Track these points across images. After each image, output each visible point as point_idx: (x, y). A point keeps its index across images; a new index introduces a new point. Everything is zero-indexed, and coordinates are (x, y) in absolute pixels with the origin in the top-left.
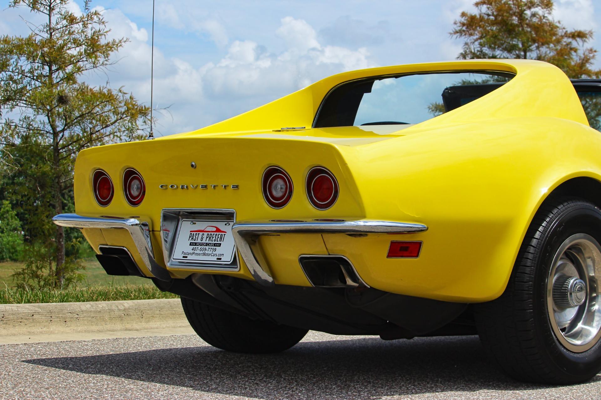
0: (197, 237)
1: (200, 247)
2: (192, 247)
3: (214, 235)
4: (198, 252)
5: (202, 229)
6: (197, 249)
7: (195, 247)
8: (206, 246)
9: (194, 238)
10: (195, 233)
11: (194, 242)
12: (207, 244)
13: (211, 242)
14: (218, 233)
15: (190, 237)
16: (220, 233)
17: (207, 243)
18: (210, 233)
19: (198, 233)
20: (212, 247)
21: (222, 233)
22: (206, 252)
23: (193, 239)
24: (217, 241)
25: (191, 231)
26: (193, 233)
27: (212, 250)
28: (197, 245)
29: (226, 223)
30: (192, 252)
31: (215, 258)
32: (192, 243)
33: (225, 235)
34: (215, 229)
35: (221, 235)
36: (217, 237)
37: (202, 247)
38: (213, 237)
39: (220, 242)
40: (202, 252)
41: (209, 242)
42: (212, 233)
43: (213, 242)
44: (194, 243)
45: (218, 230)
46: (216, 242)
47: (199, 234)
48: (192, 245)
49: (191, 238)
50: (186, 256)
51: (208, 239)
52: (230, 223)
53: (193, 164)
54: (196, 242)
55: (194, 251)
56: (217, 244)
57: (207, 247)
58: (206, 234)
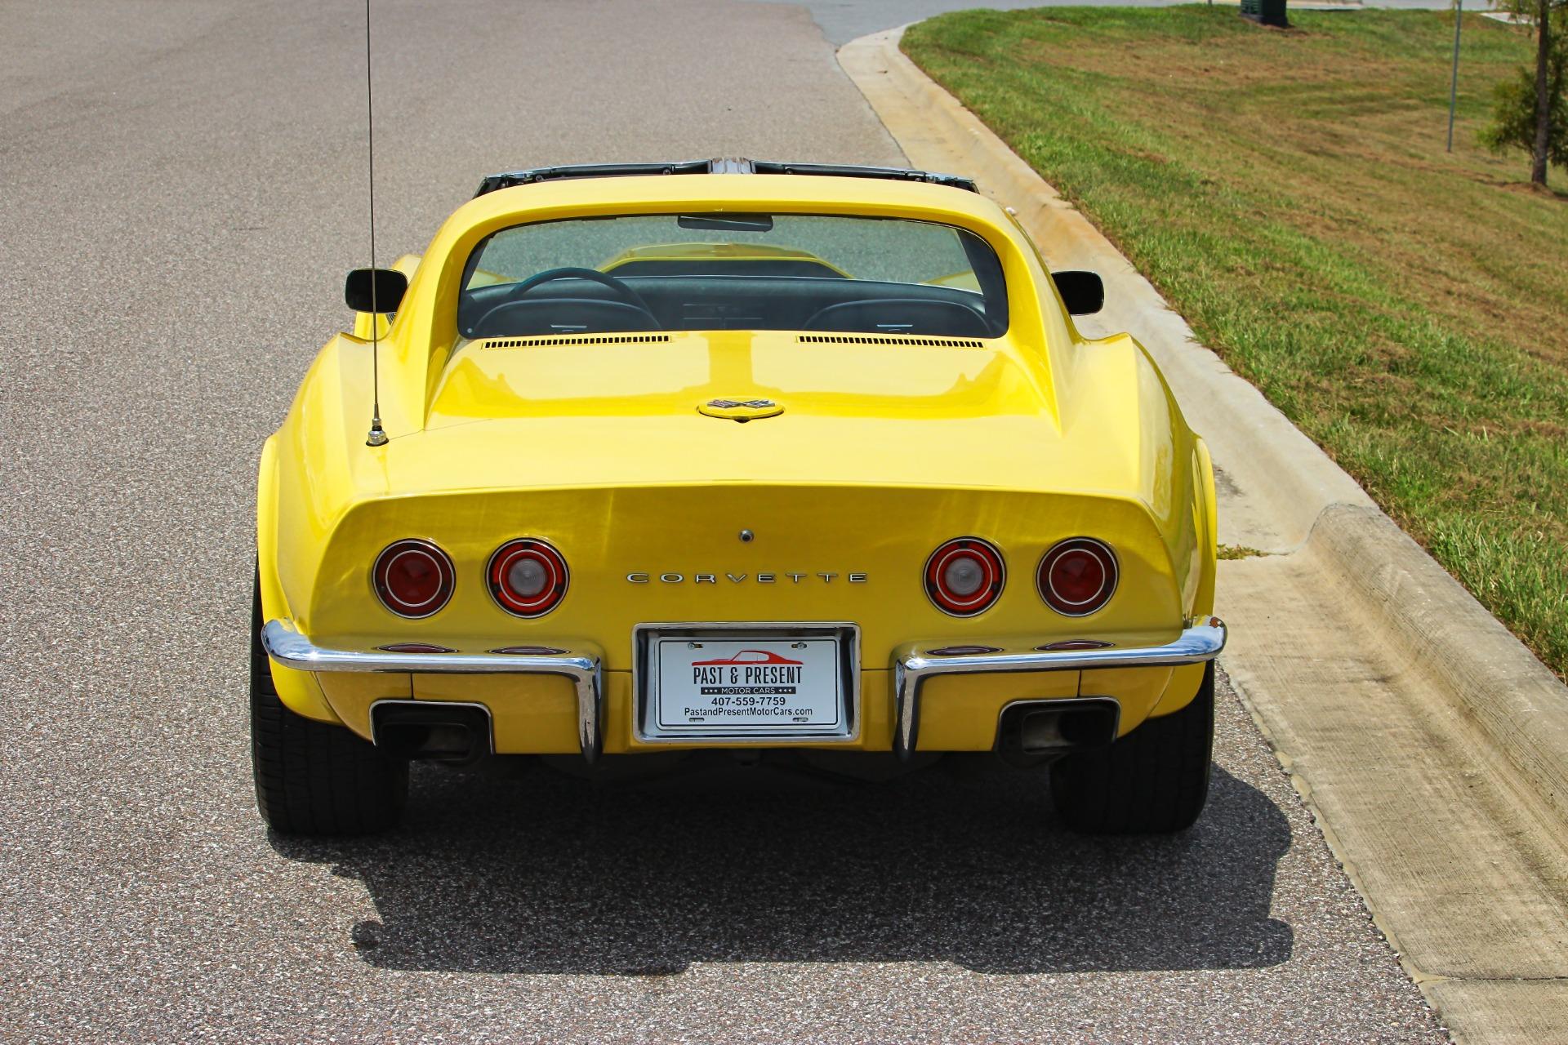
0: (717, 675)
1: (734, 697)
2: (713, 697)
3: (768, 671)
4: (732, 707)
5: (729, 657)
6: (726, 701)
7: (718, 696)
8: (752, 693)
9: (710, 677)
10: (708, 668)
11: (710, 685)
12: (752, 690)
13: (763, 685)
14: (778, 666)
15: (695, 676)
16: (786, 666)
17: (752, 688)
18: (753, 666)
19: (716, 666)
20: (773, 696)
21: (791, 666)
22: (758, 707)
23: (706, 679)
24: (781, 682)
25: (694, 664)
26: (701, 667)
27: (772, 702)
28: (725, 693)
29: (796, 643)
30: (714, 707)
31: (788, 719)
32: (709, 689)
33: (799, 668)
34: (766, 658)
35: (789, 668)
36: (778, 674)
37: (742, 696)
38: (765, 675)
39: (790, 685)
40: (742, 707)
41: (758, 685)
42: (762, 666)
43: (771, 685)
44: (713, 689)
45: (774, 659)
46: (778, 684)
47: (720, 669)
48: (709, 693)
49: (699, 679)
50: (699, 716)
51: (752, 679)
52: (805, 643)
53: (745, 532)
54: (717, 685)
55: (718, 706)
56: (783, 688)
57: (757, 697)
58: (742, 669)
